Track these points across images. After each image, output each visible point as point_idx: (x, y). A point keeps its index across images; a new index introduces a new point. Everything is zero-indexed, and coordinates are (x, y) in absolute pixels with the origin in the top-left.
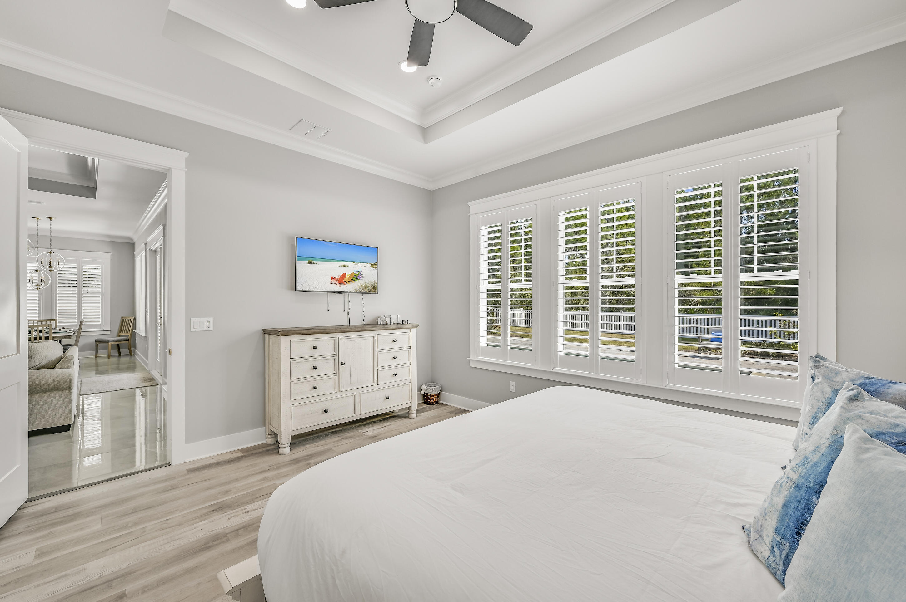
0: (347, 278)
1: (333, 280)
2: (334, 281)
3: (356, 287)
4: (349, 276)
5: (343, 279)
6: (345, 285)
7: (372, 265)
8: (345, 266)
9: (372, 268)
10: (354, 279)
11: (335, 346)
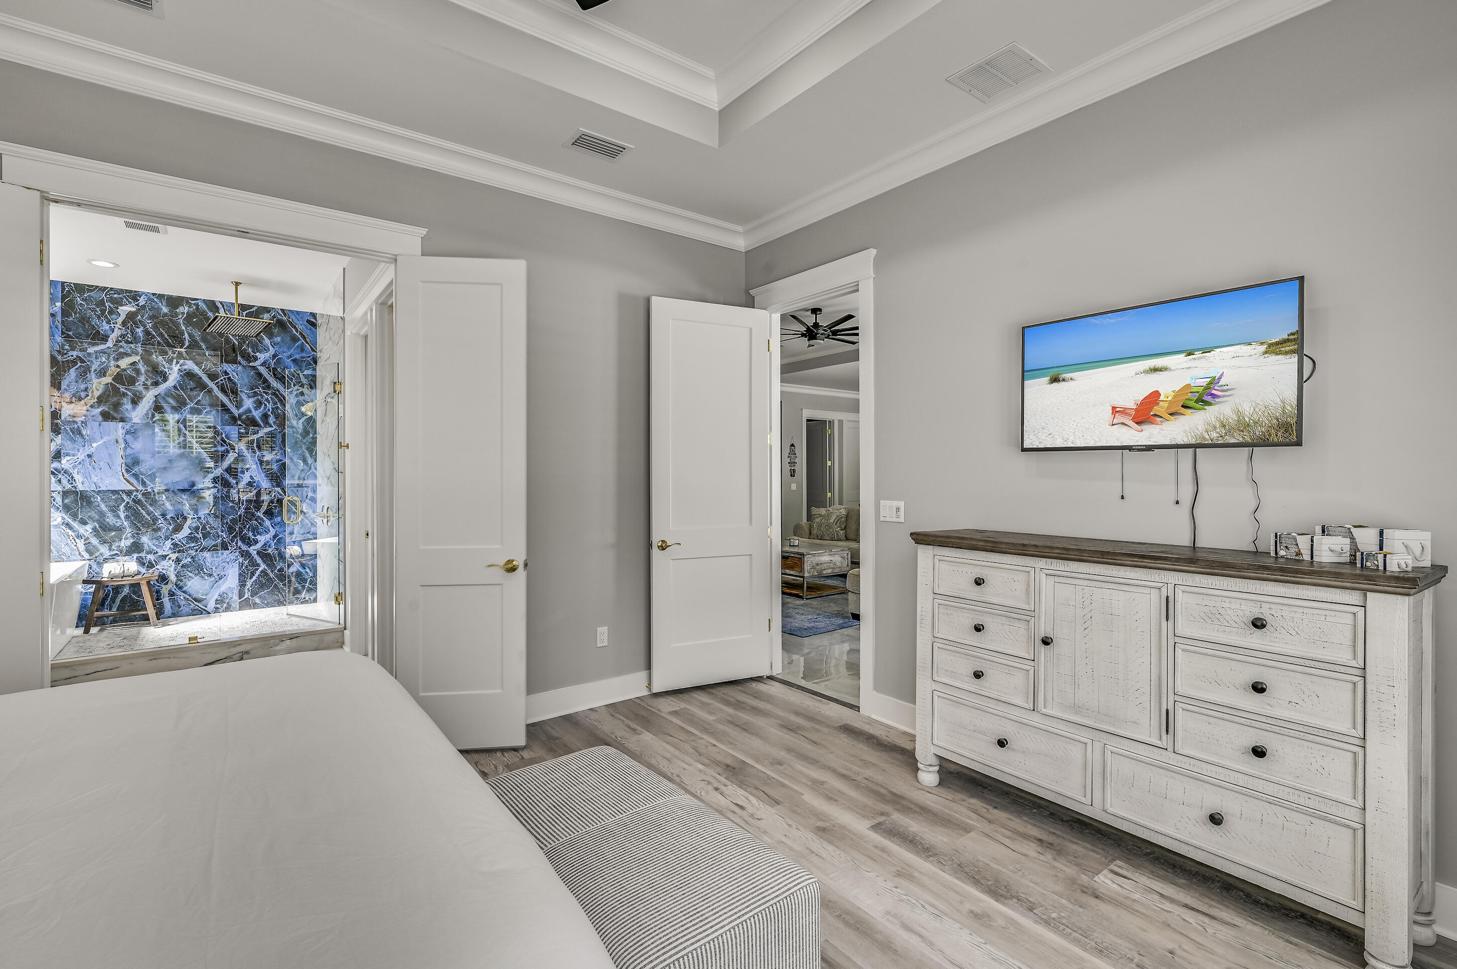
0: (1166, 405)
1: (1117, 414)
2: (1119, 418)
3: (1200, 428)
4: (1170, 398)
5: (1151, 409)
6: (1159, 427)
7: (1270, 345)
8: (1155, 370)
9: (1273, 358)
10: (1192, 404)
11: (1032, 591)
